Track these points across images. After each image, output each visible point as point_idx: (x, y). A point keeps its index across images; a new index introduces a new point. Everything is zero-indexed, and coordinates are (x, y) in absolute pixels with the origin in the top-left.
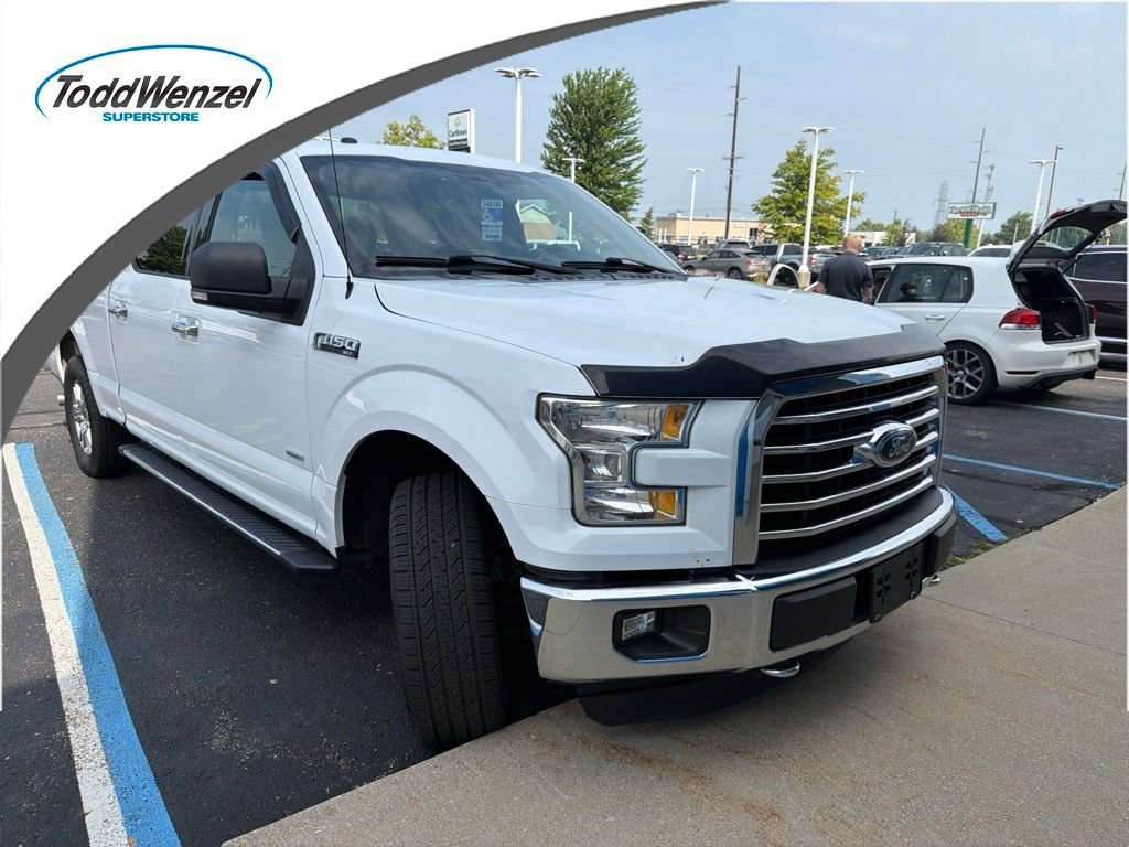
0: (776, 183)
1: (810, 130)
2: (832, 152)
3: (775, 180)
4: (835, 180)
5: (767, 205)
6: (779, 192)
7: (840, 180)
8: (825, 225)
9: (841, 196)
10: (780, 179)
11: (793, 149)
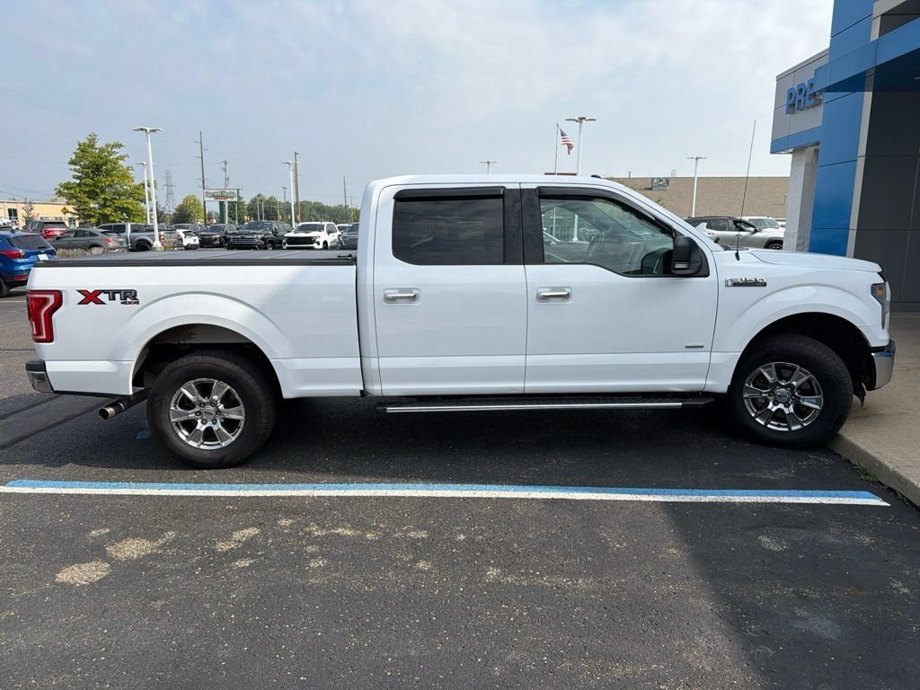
0: (75, 170)
1: (142, 129)
2: (121, 146)
3: (73, 167)
4: (128, 168)
5: (68, 189)
6: (78, 178)
7: (133, 169)
8: (130, 206)
9: (137, 183)
10: (77, 167)
11: (84, 140)
